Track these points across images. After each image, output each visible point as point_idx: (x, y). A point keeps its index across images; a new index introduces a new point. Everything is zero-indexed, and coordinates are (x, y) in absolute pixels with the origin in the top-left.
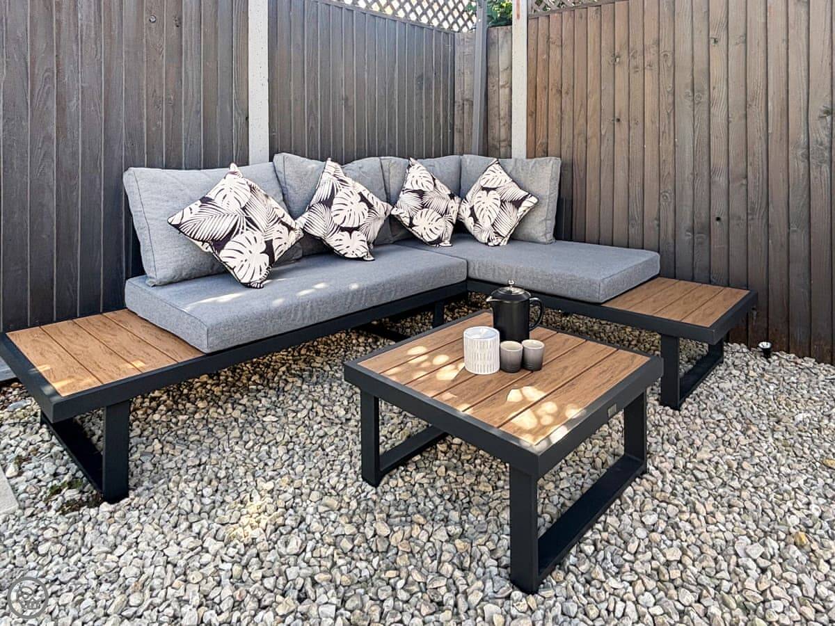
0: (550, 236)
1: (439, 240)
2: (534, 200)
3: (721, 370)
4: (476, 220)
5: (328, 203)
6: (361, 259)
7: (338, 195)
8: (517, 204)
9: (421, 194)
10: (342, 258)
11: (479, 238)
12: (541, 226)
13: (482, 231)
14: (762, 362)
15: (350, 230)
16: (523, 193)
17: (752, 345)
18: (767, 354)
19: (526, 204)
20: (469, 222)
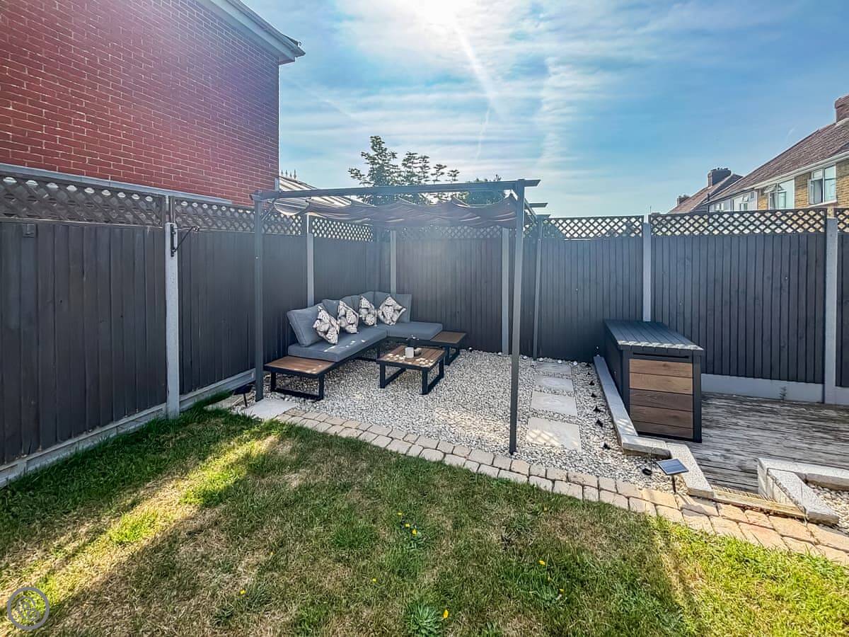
0: (409, 320)
1: (374, 324)
2: (405, 309)
3: (459, 356)
4: (384, 317)
5: (345, 316)
6: (355, 333)
7: (348, 313)
8: (399, 311)
9: (367, 309)
10: (350, 333)
11: (386, 322)
12: (407, 319)
13: (387, 320)
14: (469, 353)
15: (352, 324)
16: (400, 307)
17: (467, 349)
18: (471, 351)
19: (402, 311)
20: (382, 317)
